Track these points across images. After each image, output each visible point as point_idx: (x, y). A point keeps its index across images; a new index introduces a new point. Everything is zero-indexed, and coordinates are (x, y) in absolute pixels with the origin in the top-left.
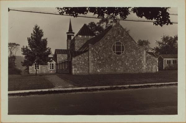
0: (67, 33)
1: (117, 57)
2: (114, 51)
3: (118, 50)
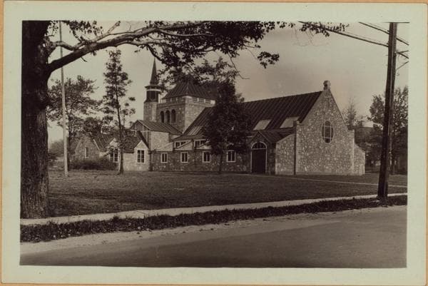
0: (146, 87)
1: (326, 148)
2: (323, 135)
3: (327, 135)
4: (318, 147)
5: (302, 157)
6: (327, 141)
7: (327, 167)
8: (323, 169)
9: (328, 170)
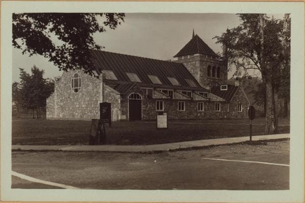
1: (75, 97)
2: (73, 87)
3: (76, 85)
4: (69, 98)
5: (59, 107)
6: (76, 90)
7: (77, 114)
8: (73, 116)
9: (77, 116)
